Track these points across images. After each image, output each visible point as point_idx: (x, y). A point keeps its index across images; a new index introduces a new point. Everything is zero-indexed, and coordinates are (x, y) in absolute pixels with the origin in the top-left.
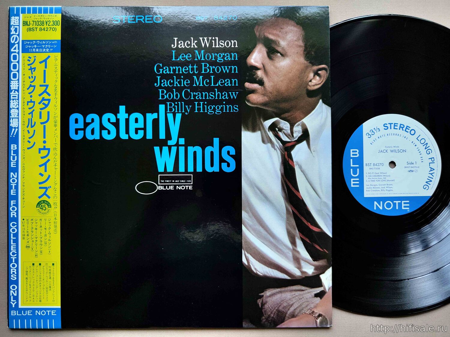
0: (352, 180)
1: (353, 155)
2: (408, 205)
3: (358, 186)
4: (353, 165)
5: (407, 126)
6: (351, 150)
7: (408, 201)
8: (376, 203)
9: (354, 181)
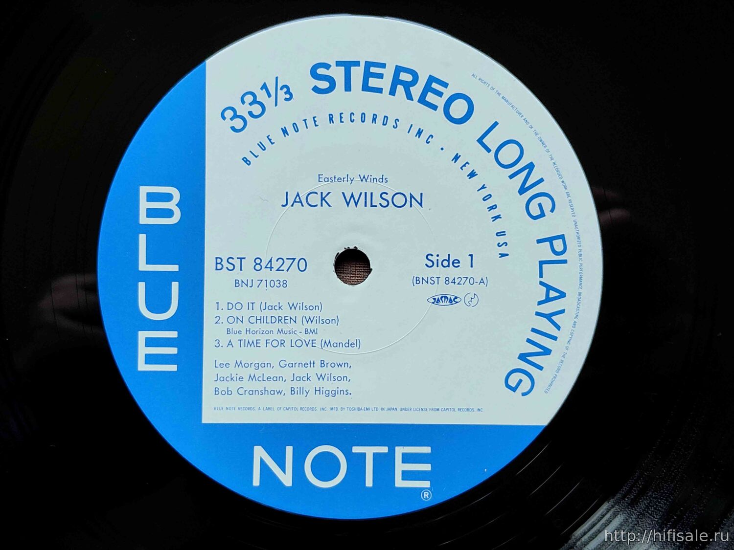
0: (143, 335)
1: (151, 213)
2: (427, 467)
3: (173, 368)
4: (148, 262)
5: (432, 79)
6: (144, 190)
7: (427, 450)
8: (259, 453)
9: (150, 342)
